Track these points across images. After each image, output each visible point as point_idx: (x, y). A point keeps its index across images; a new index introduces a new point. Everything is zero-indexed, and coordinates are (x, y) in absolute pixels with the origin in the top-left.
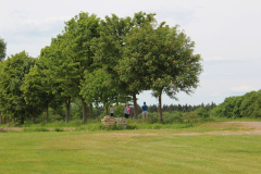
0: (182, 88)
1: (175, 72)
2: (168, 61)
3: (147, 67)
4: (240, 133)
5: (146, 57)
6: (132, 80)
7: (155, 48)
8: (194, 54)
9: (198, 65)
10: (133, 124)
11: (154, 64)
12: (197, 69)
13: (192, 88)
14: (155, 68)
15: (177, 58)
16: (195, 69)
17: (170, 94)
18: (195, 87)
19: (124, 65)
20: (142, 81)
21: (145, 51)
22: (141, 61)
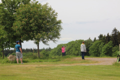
0: (51, 39)
1: (47, 30)
3: (32, 27)
4: (91, 64)
5: (31, 21)
7: (36, 16)
8: (58, 20)
9: (59, 26)
13: (56, 39)
14: (36, 28)
15: (48, 22)
16: (58, 28)
17: (44, 42)
18: (58, 38)
20: (28, 35)
21: (30, 18)
22: (28, 24)
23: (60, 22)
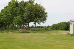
0: (42, 21)
1: (40, 17)
2: (38, 14)
3: (32, 16)
4: (59, 34)
5: (32, 13)
6: (28, 19)
7: (35, 10)
8: (45, 12)
9: (46, 15)
10: (28, 31)
11: (34, 15)
12: (46, 16)
14: (34, 16)
15: (41, 13)
17: (39, 23)
18: (46, 21)
19: (26, 15)
20: (31, 19)
21: (32, 11)
22: (30, 14)
23: (46, 13)
